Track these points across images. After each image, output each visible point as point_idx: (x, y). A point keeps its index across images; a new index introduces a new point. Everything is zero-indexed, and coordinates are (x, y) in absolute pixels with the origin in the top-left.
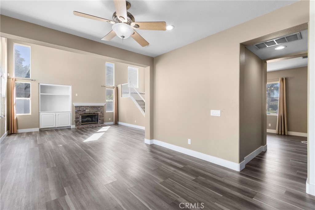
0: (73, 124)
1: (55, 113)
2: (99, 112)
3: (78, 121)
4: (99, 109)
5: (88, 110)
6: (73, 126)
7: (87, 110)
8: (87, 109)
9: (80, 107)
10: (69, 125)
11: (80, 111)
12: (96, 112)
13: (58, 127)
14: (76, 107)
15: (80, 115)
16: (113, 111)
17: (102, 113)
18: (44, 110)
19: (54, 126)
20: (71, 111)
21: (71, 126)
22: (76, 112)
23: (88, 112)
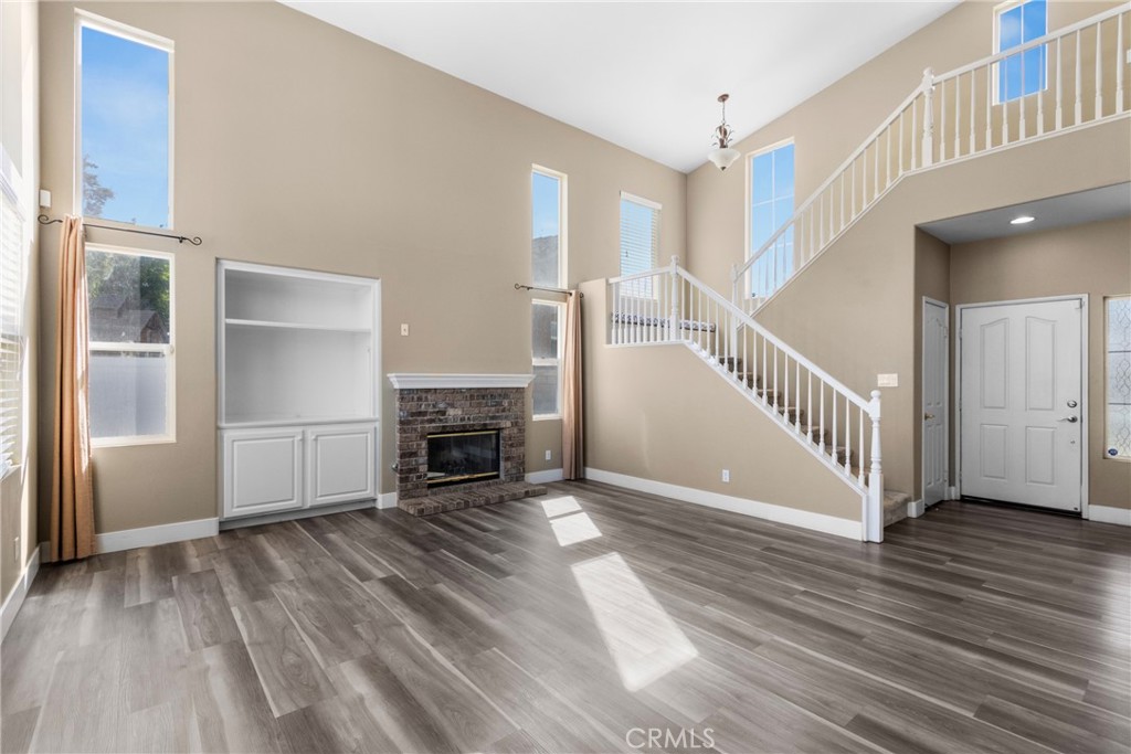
0: (385, 490)
1: (300, 429)
2: (506, 418)
3: (411, 471)
4: (506, 403)
5: (459, 412)
6: (387, 501)
7: (451, 412)
8: (452, 406)
9: (424, 395)
10: (368, 494)
11: (420, 414)
12: (493, 418)
13: (313, 509)
14: (405, 394)
15: (422, 437)
17: (516, 423)
18: (239, 413)
19: (294, 503)
20: (378, 415)
21: (380, 497)
22: (401, 423)
23: (459, 423)
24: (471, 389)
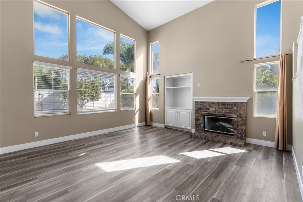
0: (193, 129)
1: (176, 110)
2: (235, 113)
3: (198, 125)
4: (235, 108)
5: (214, 110)
6: (193, 131)
7: (211, 109)
8: (212, 107)
9: (202, 104)
10: (190, 128)
11: (201, 109)
12: (228, 113)
13: (179, 128)
14: (197, 103)
15: (201, 116)
16: (276, 115)
17: (240, 116)
19: (175, 126)
20: (192, 109)
21: (192, 129)
22: (196, 111)
23: (214, 113)
24: (219, 102)
